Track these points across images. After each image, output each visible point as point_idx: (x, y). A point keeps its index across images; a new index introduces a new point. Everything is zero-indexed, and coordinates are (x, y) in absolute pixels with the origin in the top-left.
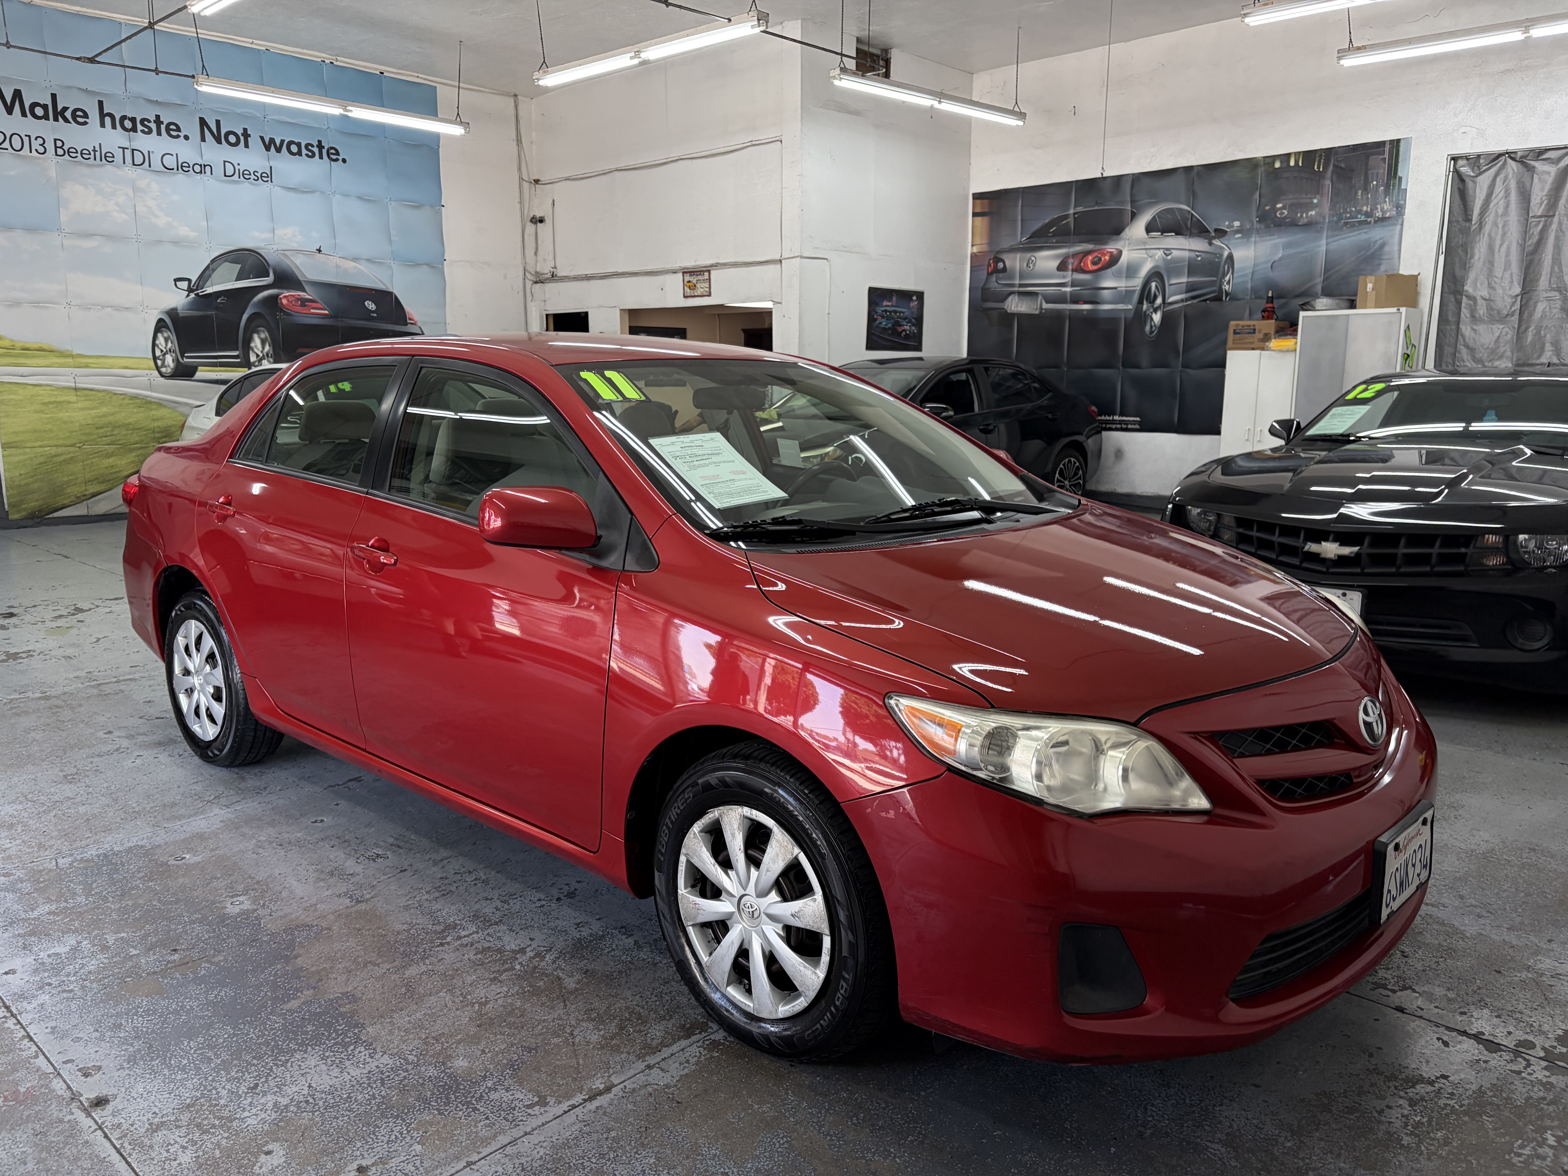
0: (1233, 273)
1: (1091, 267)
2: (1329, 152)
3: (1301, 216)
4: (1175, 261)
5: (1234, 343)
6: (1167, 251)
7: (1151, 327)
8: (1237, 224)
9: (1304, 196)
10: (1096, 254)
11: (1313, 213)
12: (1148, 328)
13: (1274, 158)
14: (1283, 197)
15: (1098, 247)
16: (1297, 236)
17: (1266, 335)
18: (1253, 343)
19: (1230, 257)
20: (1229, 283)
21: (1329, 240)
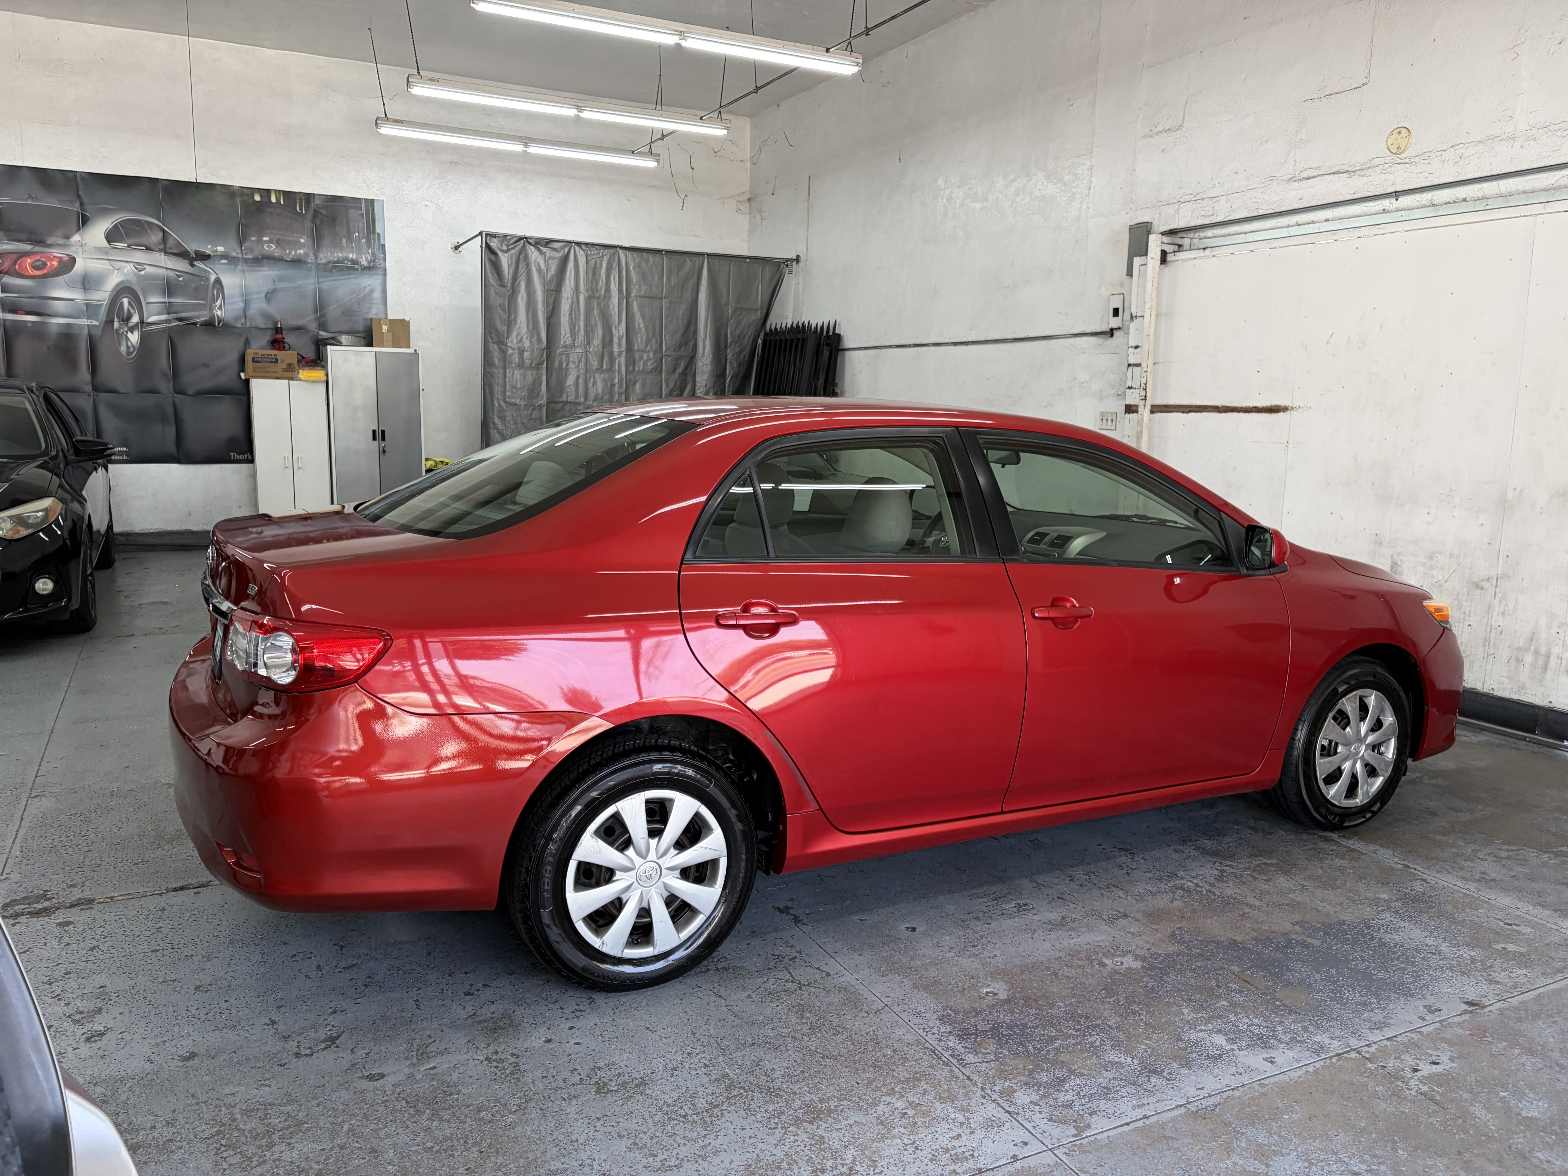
0: (223, 298)
1: (31, 272)
2: (309, 197)
3: (290, 253)
4: (148, 277)
5: (254, 371)
6: (139, 266)
7: (128, 347)
8: (221, 249)
9: (290, 234)
10: (38, 257)
11: (302, 252)
12: (123, 348)
13: (253, 190)
14: (268, 231)
15: (38, 249)
16: (290, 272)
17: (289, 365)
18: (277, 372)
19: (218, 281)
20: (220, 308)
21: (321, 280)
